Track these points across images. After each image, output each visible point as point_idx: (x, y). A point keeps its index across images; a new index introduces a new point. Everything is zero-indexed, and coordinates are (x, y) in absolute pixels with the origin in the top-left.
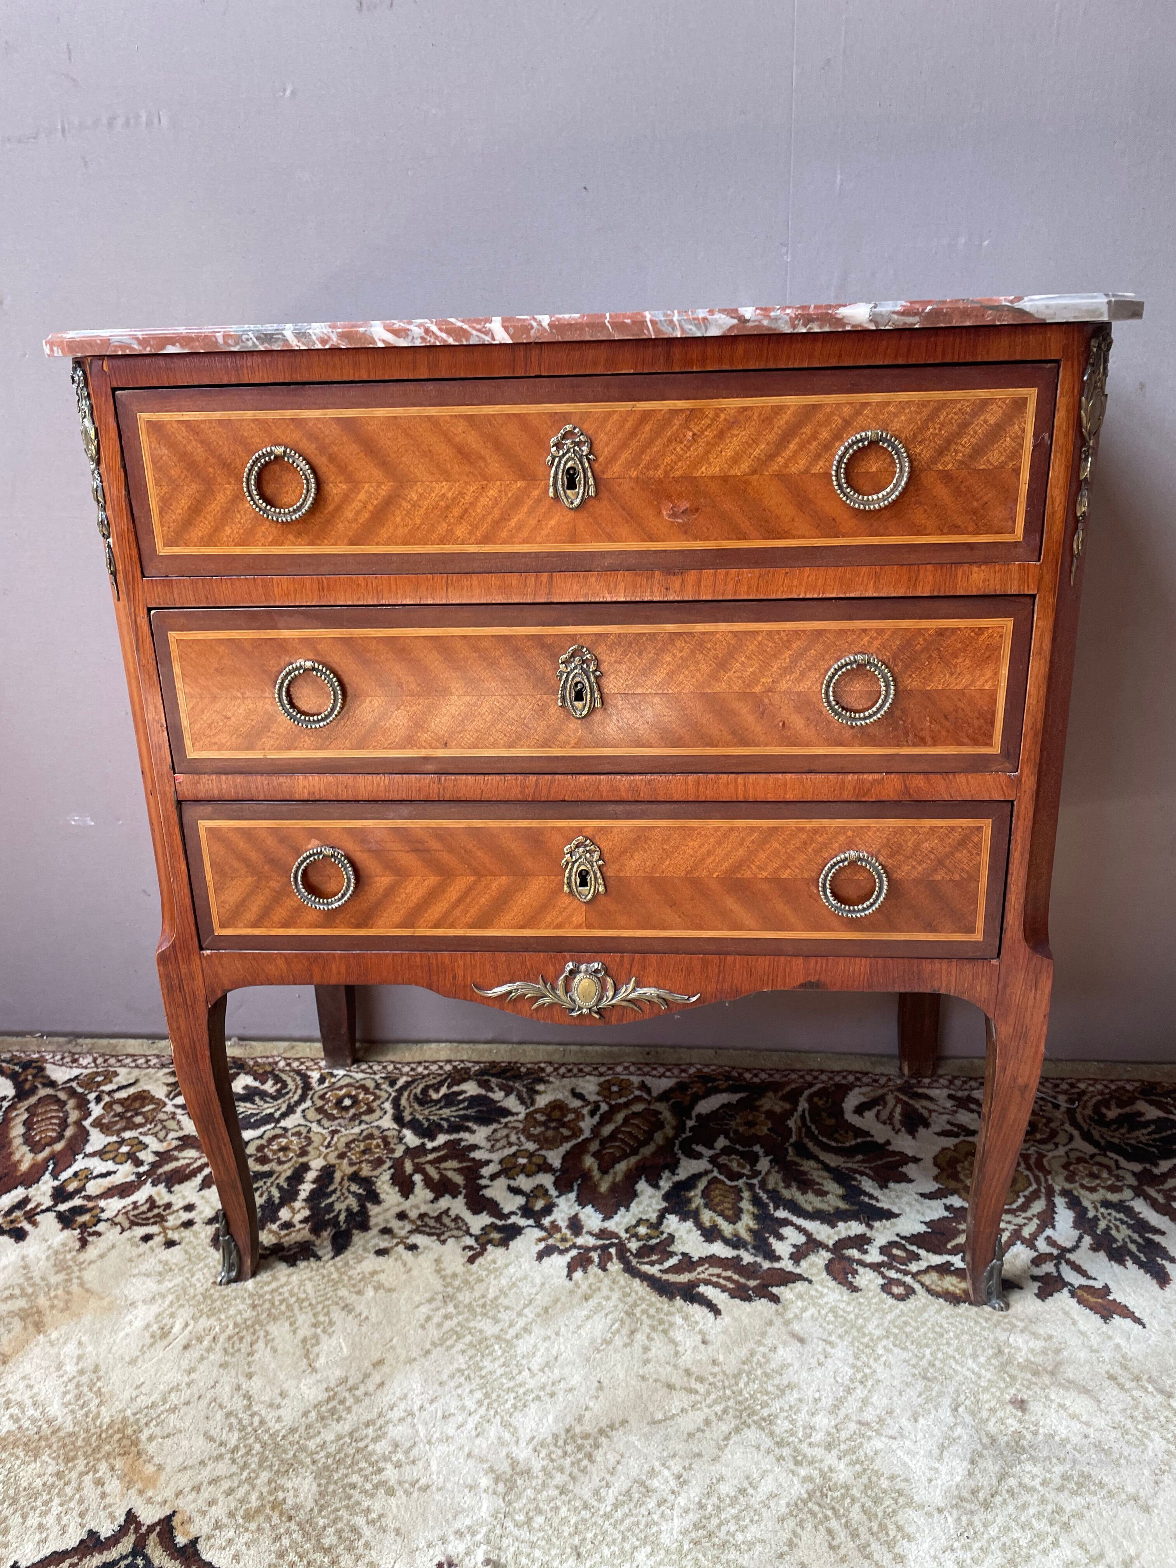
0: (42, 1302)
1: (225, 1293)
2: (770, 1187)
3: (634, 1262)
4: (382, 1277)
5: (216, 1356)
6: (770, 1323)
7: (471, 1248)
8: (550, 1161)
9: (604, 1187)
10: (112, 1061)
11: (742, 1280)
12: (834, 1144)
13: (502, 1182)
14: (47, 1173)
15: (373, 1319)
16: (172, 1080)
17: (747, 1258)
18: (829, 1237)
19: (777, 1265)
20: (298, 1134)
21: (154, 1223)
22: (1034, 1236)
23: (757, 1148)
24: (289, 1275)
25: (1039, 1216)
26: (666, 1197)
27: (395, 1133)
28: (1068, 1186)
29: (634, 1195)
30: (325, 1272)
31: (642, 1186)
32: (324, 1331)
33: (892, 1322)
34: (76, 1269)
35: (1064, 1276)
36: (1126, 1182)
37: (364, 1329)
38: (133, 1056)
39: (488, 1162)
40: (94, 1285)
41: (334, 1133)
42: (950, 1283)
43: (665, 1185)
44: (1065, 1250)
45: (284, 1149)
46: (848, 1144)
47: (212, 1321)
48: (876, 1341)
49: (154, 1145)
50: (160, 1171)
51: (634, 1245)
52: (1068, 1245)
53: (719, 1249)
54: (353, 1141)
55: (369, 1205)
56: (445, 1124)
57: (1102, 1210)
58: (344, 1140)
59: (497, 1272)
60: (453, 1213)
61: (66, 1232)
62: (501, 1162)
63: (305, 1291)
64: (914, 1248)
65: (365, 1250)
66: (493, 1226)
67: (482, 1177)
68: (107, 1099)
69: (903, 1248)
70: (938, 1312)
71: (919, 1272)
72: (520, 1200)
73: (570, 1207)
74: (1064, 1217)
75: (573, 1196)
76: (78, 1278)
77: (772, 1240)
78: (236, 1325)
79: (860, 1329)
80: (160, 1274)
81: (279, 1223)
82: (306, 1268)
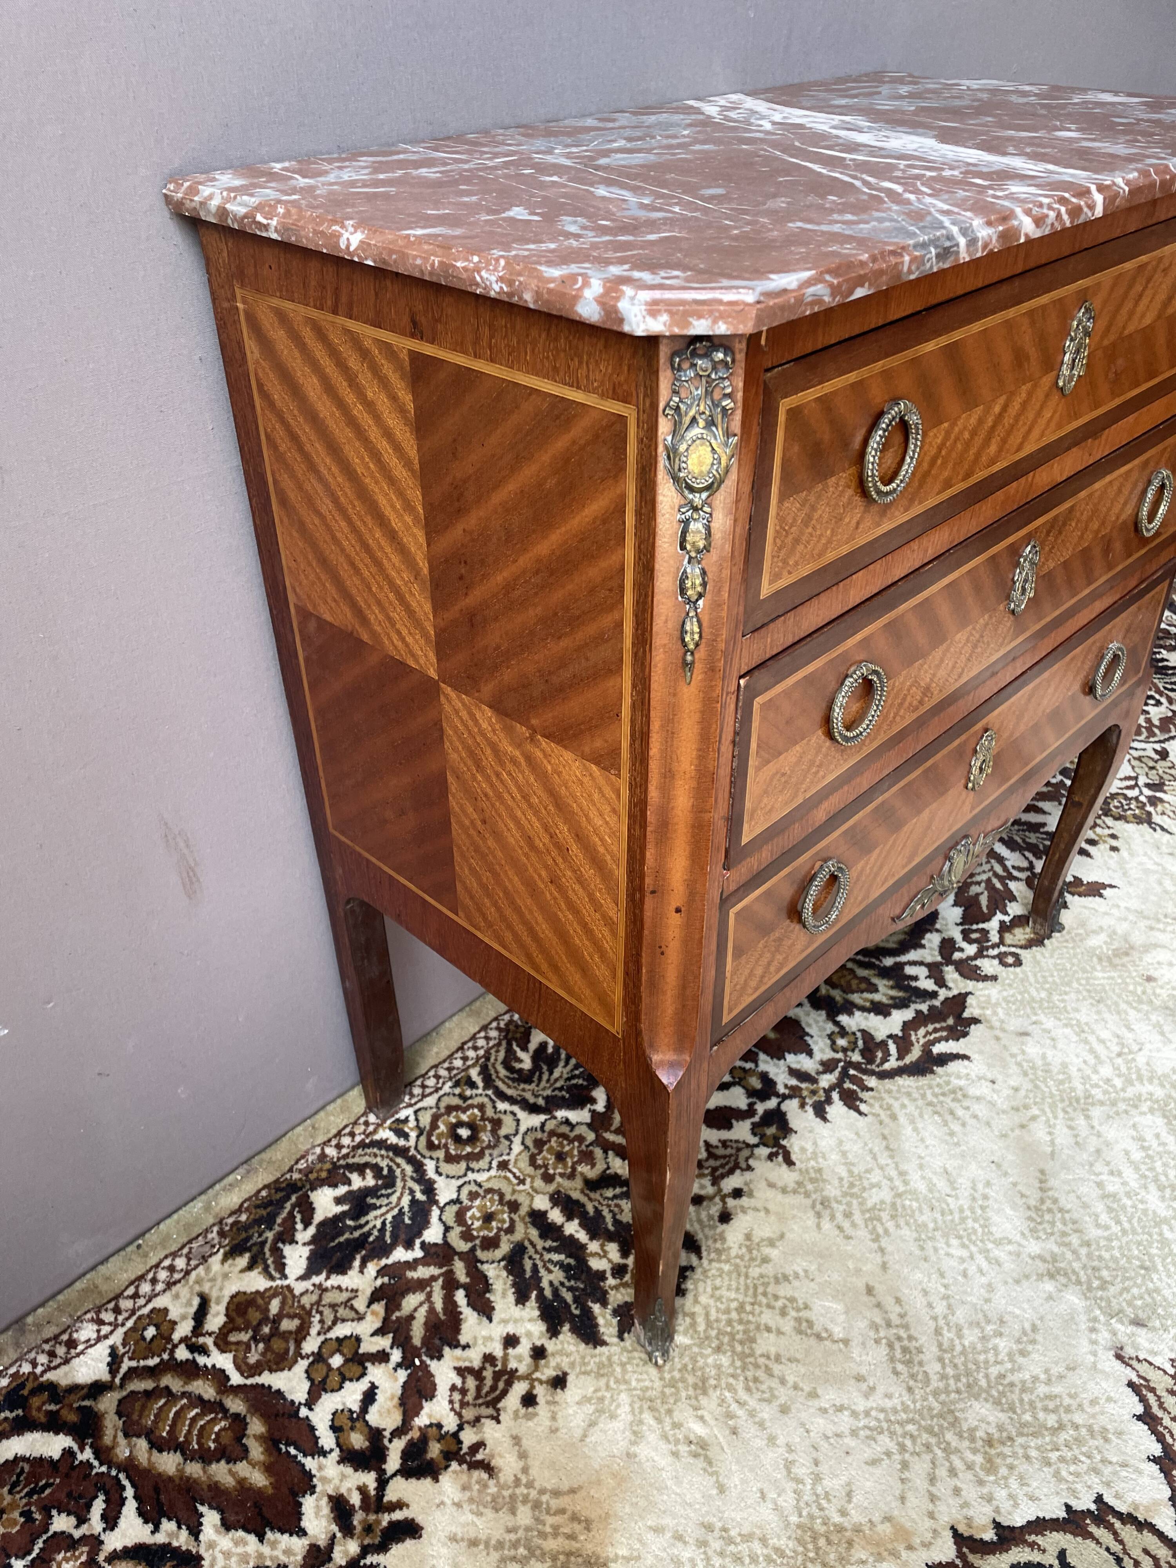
0: (551, 1545)
1: (678, 1364)
3: (875, 1068)
4: (759, 1235)
5: (766, 1412)
6: (997, 1037)
7: (772, 1156)
9: (770, 1034)
11: (944, 1024)
14: (301, 1459)
15: (813, 1268)
17: (922, 1007)
18: (932, 956)
19: (941, 998)
20: (474, 1196)
21: (509, 1384)
24: (696, 1301)
26: (815, 1007)
27: (554, 1123)
29: (795, 1022)
30: (715, 1272)
32: (798, 1310)
34: (522, 1490)
37: (819, 1281)
40: (569, 1482)
41: (503, 1166)
42: (1022, 934)
45: (489, 1217)
47: (714, 1395)
49: (364, 1328)
50: (417, 1341)
51: (857, 1058)
53: (901, 1015)
54: (533, 1159)
58: (525, 1165)
59: (819, 1155)
60: (716, 1143)
61: (446, 1478)
63: (731, 1301)
64: (975, 926)
65: (712, 1228)
66: (756, 1126)
68: (206, 1341)
69: (971, 931)
71: (1001, 940)
72: (739, 1091)
73: (776, 1066)
75: (763, 1057)
76: (542, 1493)
77: (913, 984)
78: (734, 1377)
80: (600, 1412)
81: (608, 1274)
82: (696, 1283)
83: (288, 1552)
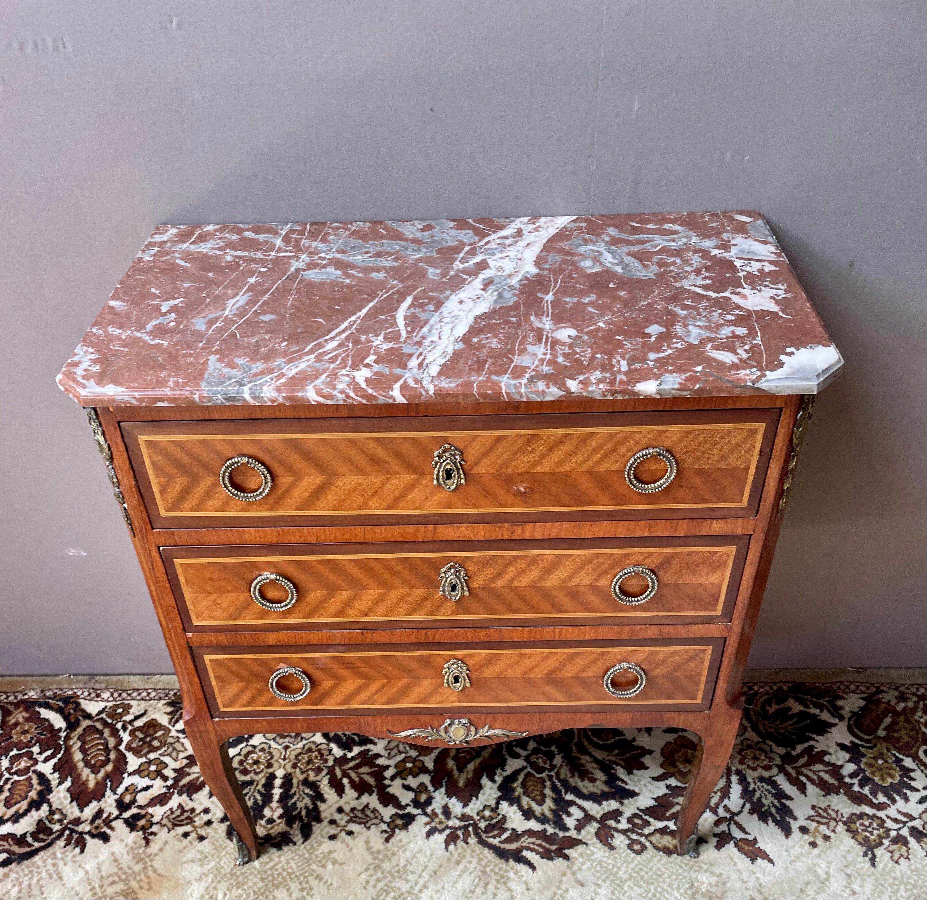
0: (133, 884)
1: (243, 871)
2: (562, 777)
3: (484, 836)
4: (335, 855)
6: (564, 874)
7: (385, 832)
8: (426, 764)
9: (461, 783)
10: (124, 695)
11: (548, 846)
12: (601, 742)
13: (398, 782)
14: (108, 789)
15: (335, 885)
16: (169, 709)
17: (550, 830)
18: (598, 812)
19: (567, 834)
20: (263, 750)
21: (187, 824)
22: (717, 805)
23: (553, 748)
24: (279, 857)
25: (721, 790)
26: (500, 789)
27: (325, 746)
28: (740, 767)
29: (480, 787)
30: (300, 853)
31: (485, 781)
32: (308, 894)
33: (633, 869)
34: (147, 860)
35: (732, 832)
36: (775, 762)
37: (331, 891)
38: (137, 690)
39: (388, 767)
40: (161, 870)
41: (286, 748)
42: (668, 841)
43: (499, 779)
44: (734, 814)
45: (256, 762)
46: (609, 742)
47: (240, 891)
48: (624, 882)
49: (173, 765)
50: (181, 784)
51: (483, 825)
52: (736, 810)
53: (534, 825)
54: (300, 754)
55: (318, 803)
56: (357, 738)
57: (758, 784)
58: (294, 753)
59: (403, 848)
60: (371, 807)
61: (134, 834)
62: (396, 766)
63: (291, 868)
64: (647, 817)
65: (322, 836)
66: (397, 815)
67: (385, 778)
68: (130, 728)
69: (640, 817)
70: (659, 861)
71: (650, 834)
72: (411, 795)
73: (442, 799)
74: (736, 790)
75: (443, 790)
76: (151, 866)
77: (564, 817)
78: (255, 893)
79: (615, 875)
80: (200, 860)
81: (265, 819)
82: (288, 850)
83: (72, 813)
